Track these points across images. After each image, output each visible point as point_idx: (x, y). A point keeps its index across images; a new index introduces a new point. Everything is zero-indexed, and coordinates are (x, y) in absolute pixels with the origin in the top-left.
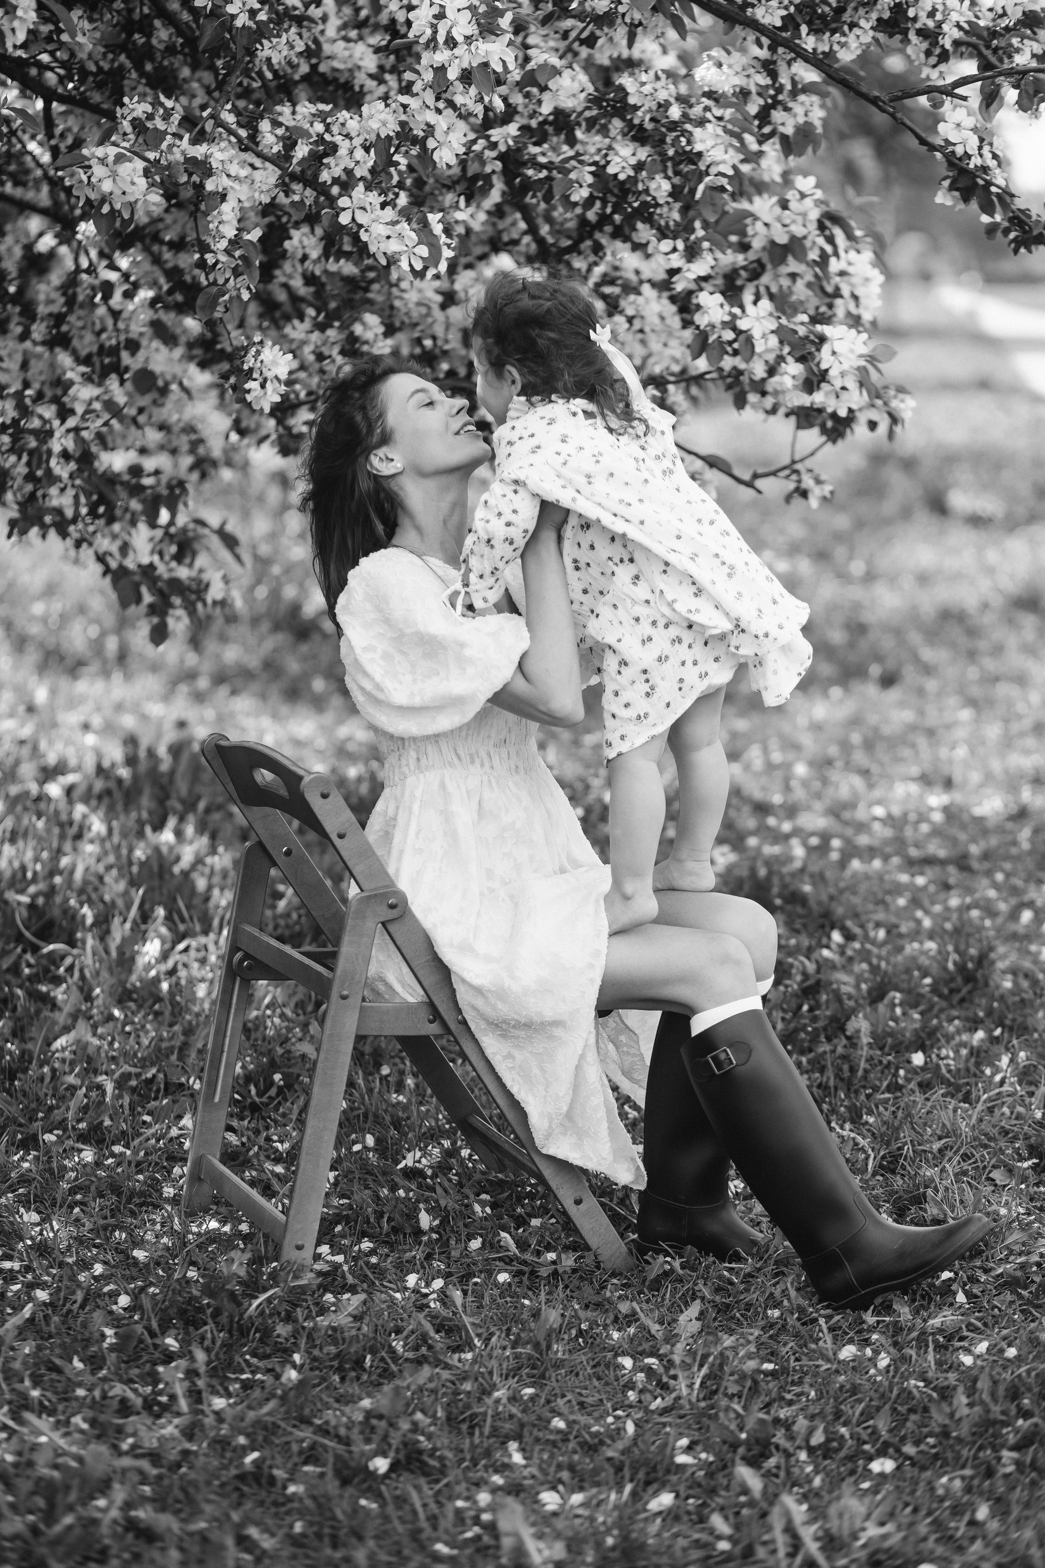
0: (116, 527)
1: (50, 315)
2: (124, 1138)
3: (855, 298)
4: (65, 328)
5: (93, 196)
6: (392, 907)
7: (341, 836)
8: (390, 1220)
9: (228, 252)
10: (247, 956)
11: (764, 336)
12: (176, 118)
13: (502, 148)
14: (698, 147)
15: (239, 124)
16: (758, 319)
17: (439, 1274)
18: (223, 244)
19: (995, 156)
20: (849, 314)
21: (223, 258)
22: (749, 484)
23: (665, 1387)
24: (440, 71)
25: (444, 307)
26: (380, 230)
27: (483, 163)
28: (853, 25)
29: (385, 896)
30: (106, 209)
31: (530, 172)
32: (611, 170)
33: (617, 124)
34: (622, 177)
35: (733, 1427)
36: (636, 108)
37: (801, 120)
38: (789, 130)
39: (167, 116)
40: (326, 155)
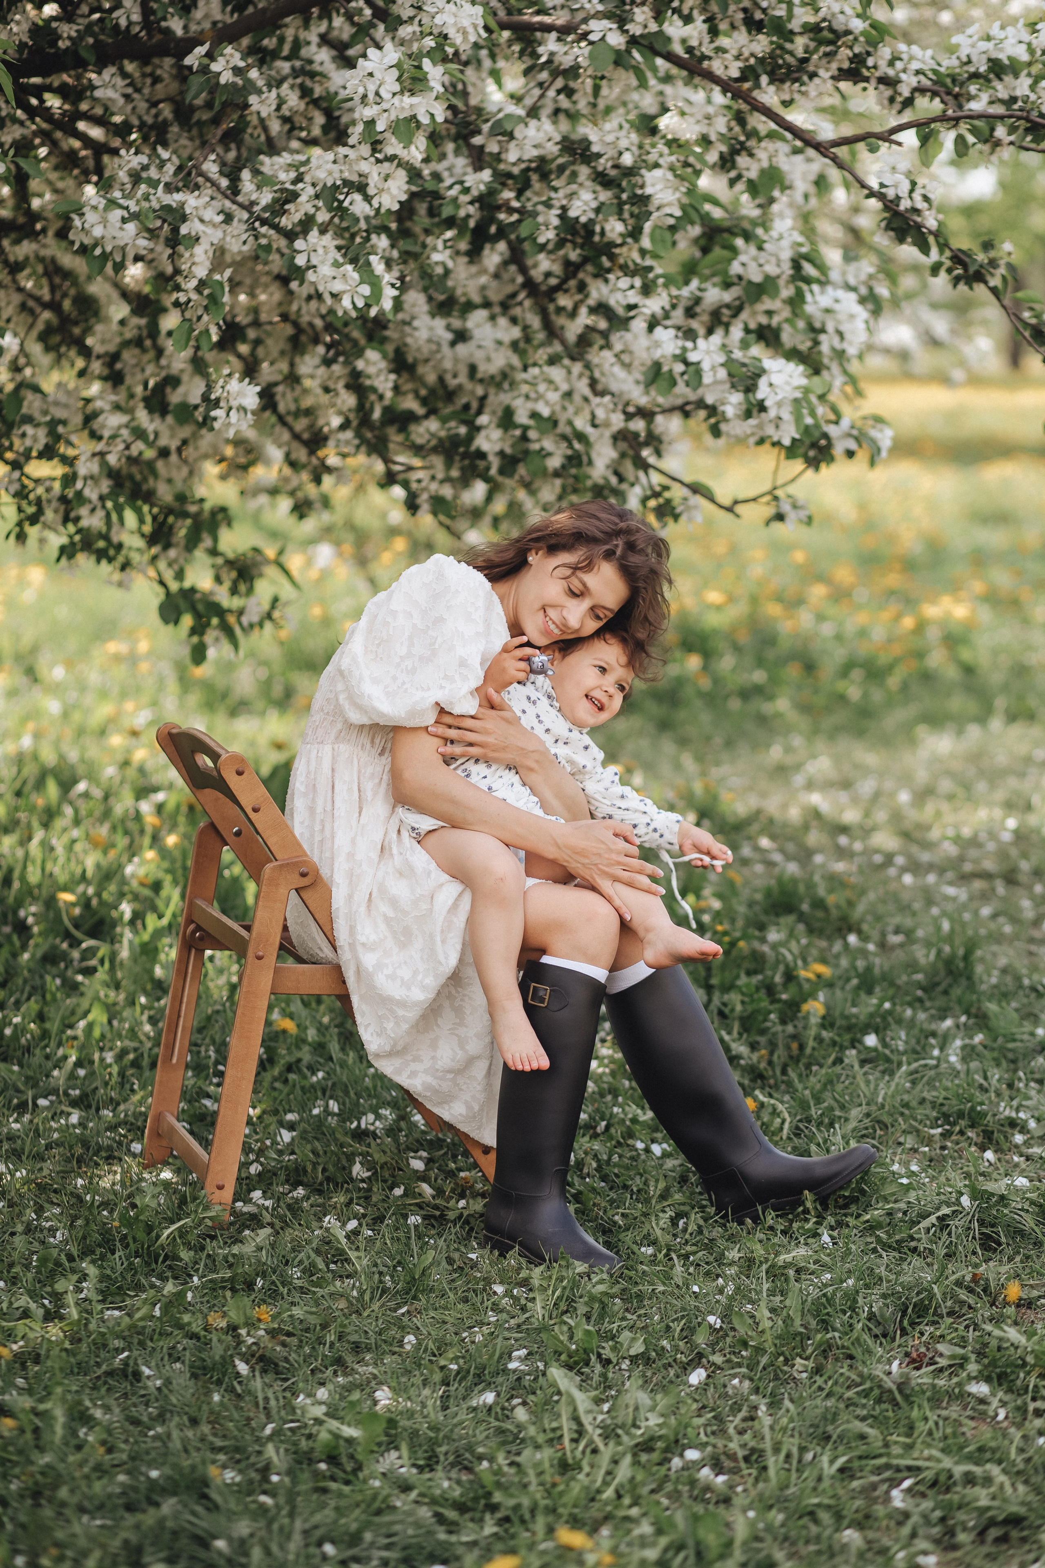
0: (172, 553)
1: (107, 354)
2: (114, 1104)
3: (841, 335)
4: (118, 366)
5: (87, 241)
6: (304, 875)
7: (256, 810)
8: (324, 1170)
9: (198, 289)
10: (199, 928)
11: (713, 368)
12: (170, 169)
13: (475, 193)
14: (648, 191)
15: (221, 173)
16: (708, 352)
17: (356, 1216)
18: (194, 283)
19: (926, 198)
20: (833, 349)
21: (194, 296)
22: (730, 509)
23: (524, 1309)
24: (370, 123)
25: (453, 344)
26: (326, 270)
27: (458, 207)
28: (813, 75)
29: (296, 865)
30: (98, 251)
31: (502, 216)
32: (572, 213)
33: (584, 171)
34: (583, 219)
35: (564, 1338)
36: (599, 156)
37: (765, 164)
38: (753, 174)
39: (162, 164)
40: (287, 201)
